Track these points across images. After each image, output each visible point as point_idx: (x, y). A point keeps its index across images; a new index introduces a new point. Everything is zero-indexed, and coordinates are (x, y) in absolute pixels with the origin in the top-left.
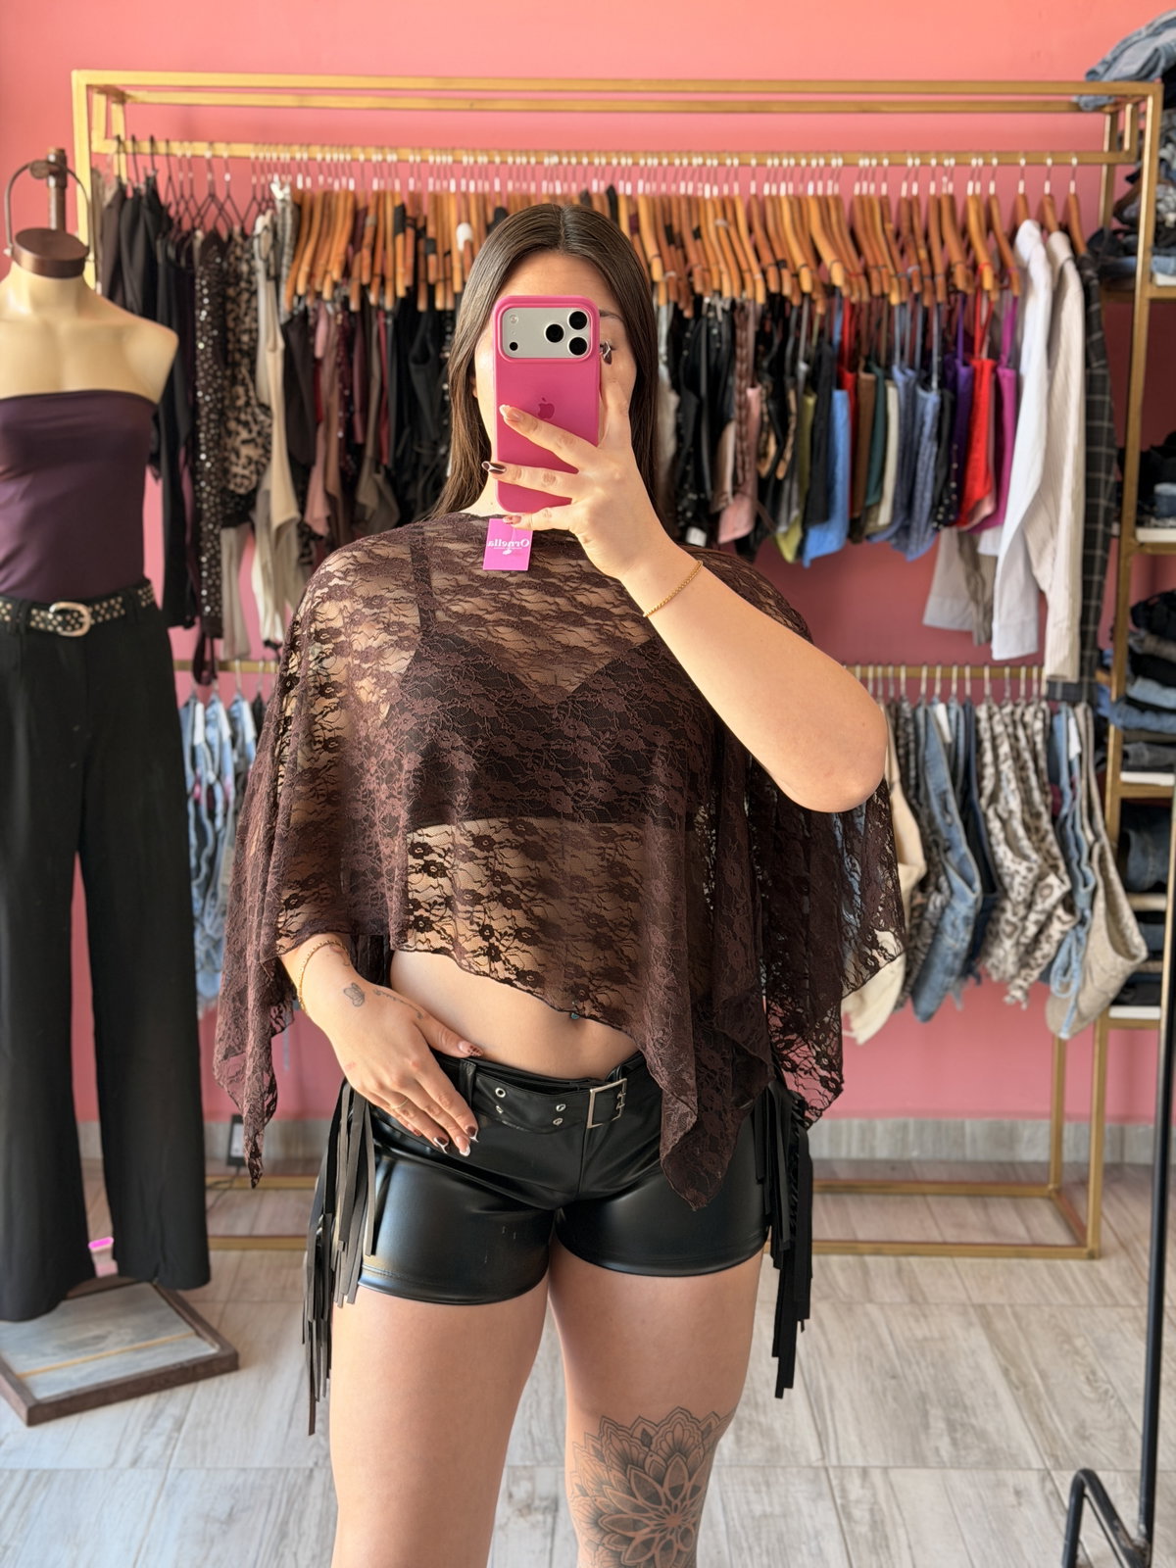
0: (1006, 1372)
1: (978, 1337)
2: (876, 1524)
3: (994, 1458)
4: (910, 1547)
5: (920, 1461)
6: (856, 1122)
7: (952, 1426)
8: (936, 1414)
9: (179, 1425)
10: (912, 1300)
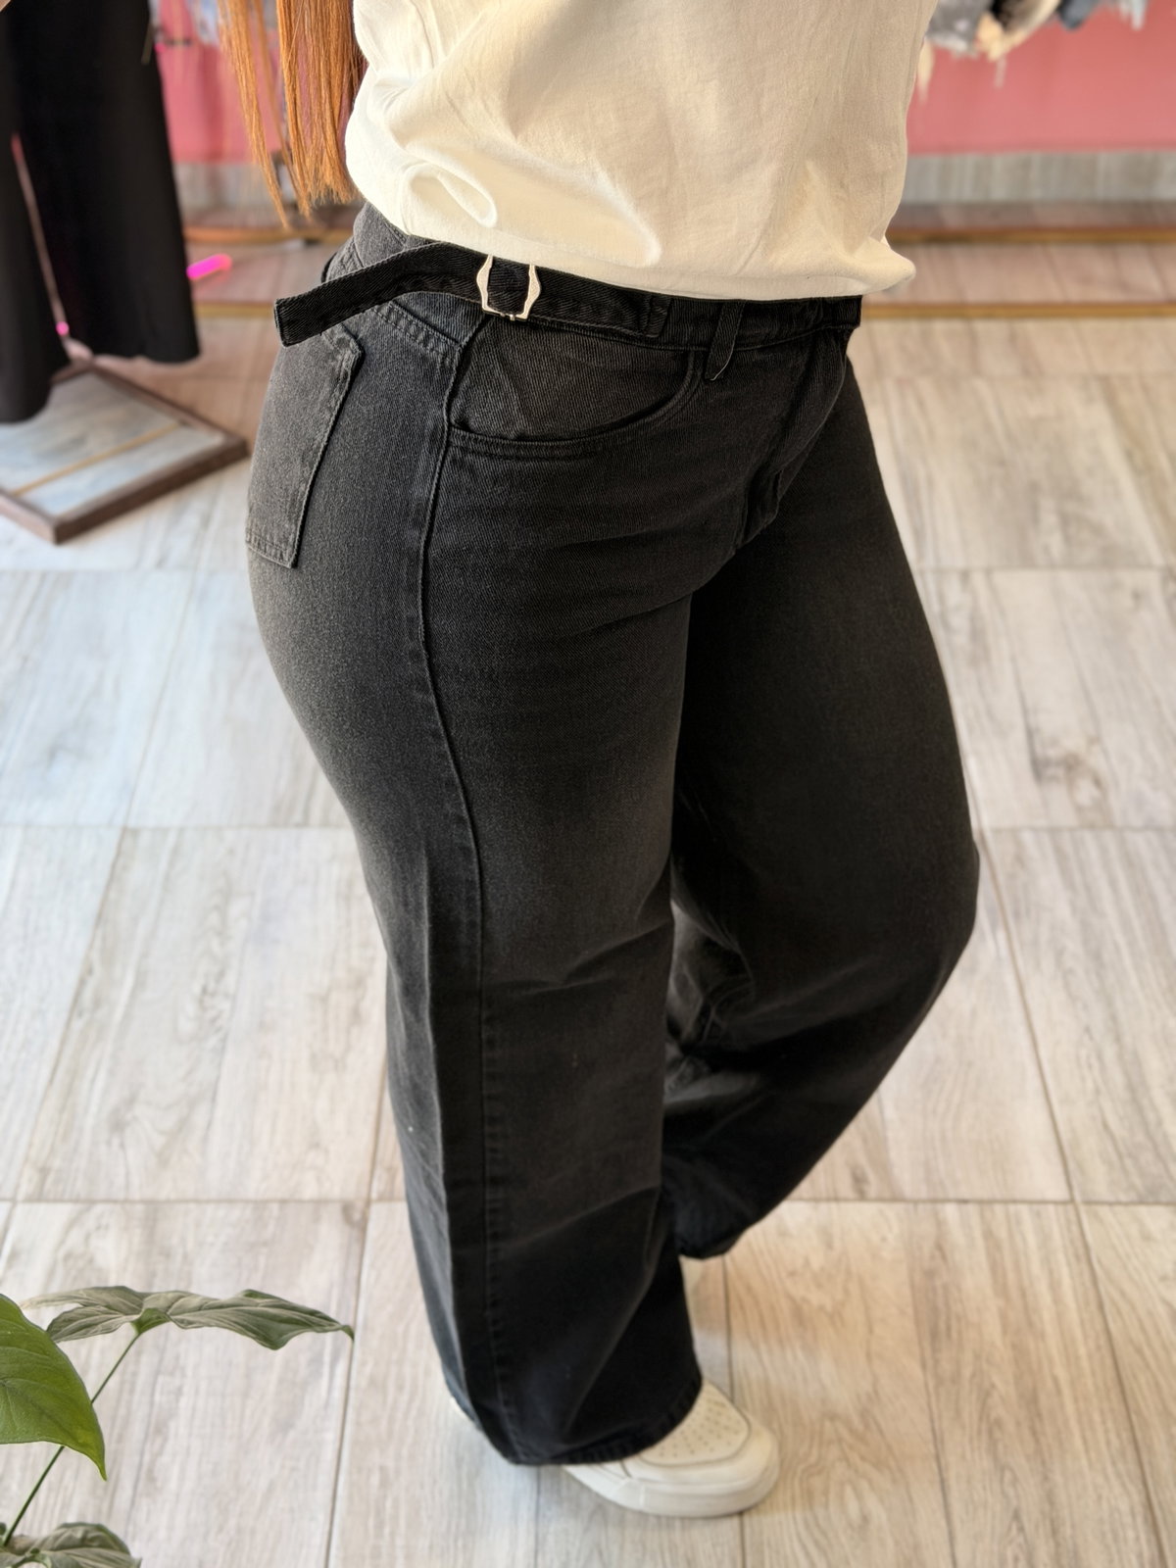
0: (1129, 455)
1: (1098, 416)
2: (977, 634)
3: (1112, 556)
4: (1013, 660)
5: (1027, 561)
6: (971, 160)
7: (1065, 521)
8: (1047, 504)
9: (206, 521)
10: (1026, 373)
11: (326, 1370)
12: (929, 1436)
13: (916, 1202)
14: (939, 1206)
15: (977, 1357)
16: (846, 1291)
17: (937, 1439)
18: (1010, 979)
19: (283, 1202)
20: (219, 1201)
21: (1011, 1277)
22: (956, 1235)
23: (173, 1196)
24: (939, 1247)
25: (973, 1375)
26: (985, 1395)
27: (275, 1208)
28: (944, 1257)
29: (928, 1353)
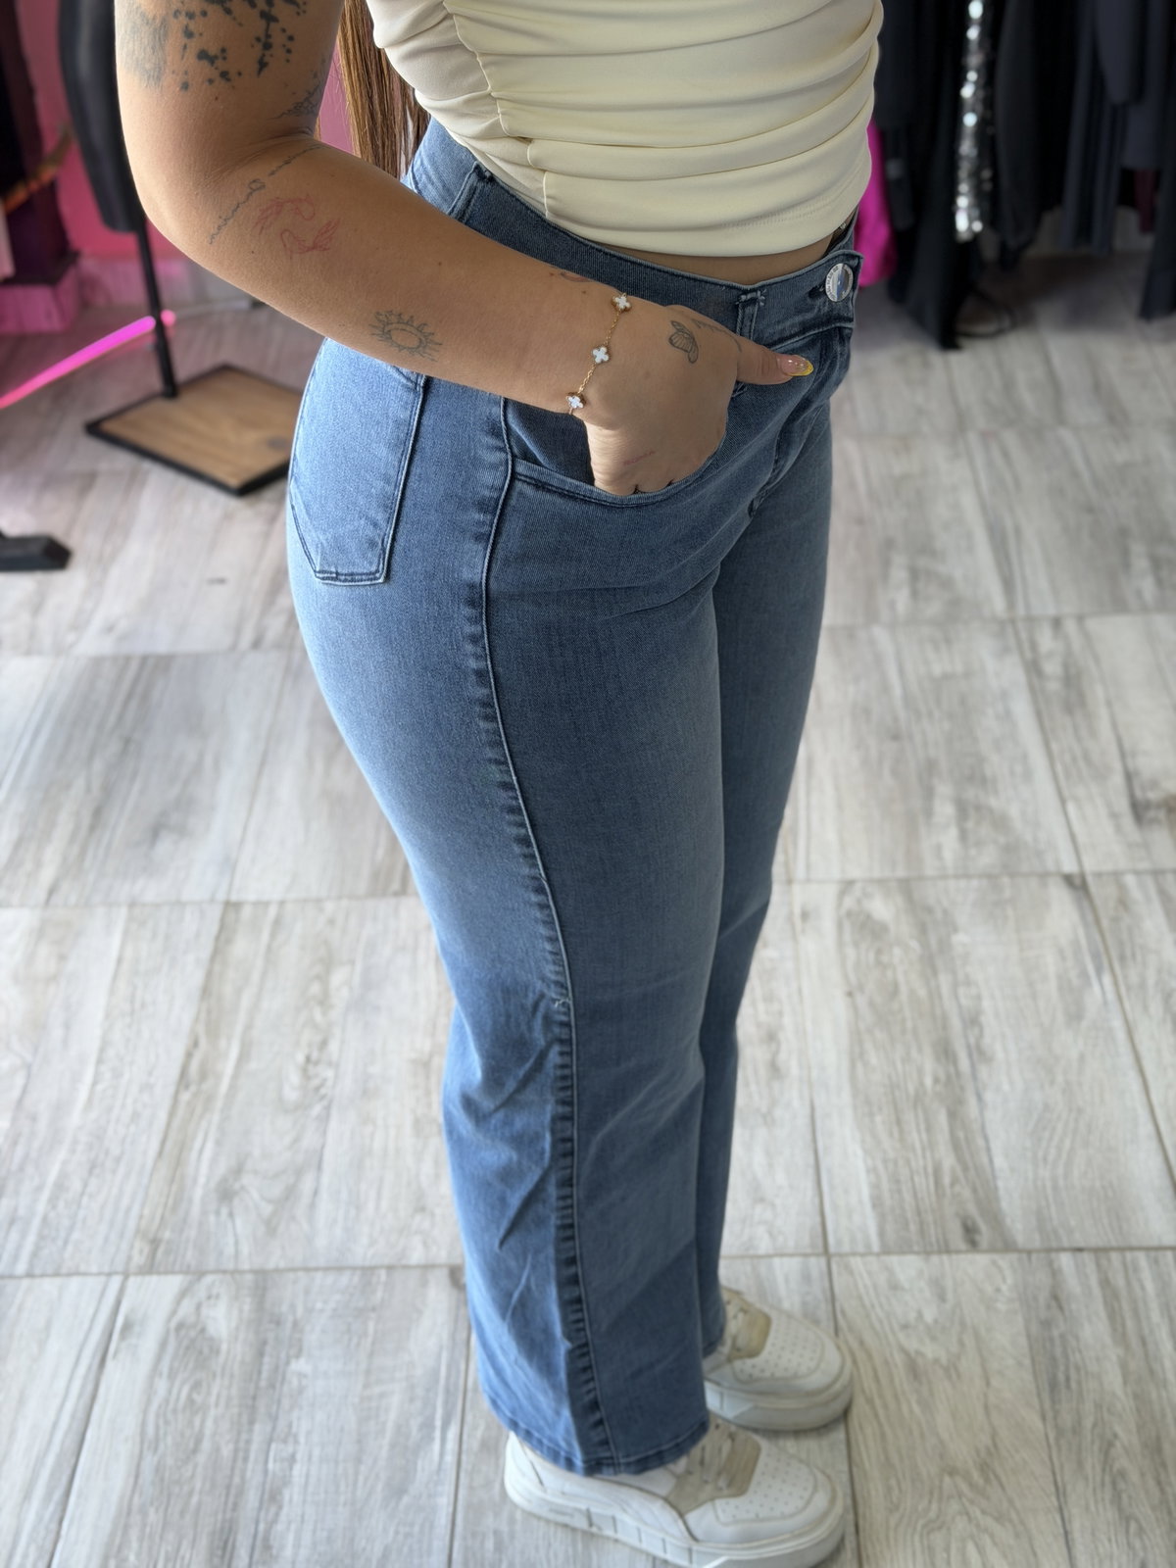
11: (437, 1434)
12: (1053, 1489)
13: (1029, 1252)
14: (1053, 1255)
15: (1098, 1406)
16: (961, 1343)
17: (1060, 1493)
18: (1117, 1024)
19: (390, 1268)
20: (327, 1269)
21: (1130, 1324)
22: (1072, 1283)
23: (282, 1265)
24: (1055, 1297)
25: (1095, 1425)
26: (1107, 1446)
27: (383, 1274)
28: (1061, 1308)
29: (1047, 1405)
